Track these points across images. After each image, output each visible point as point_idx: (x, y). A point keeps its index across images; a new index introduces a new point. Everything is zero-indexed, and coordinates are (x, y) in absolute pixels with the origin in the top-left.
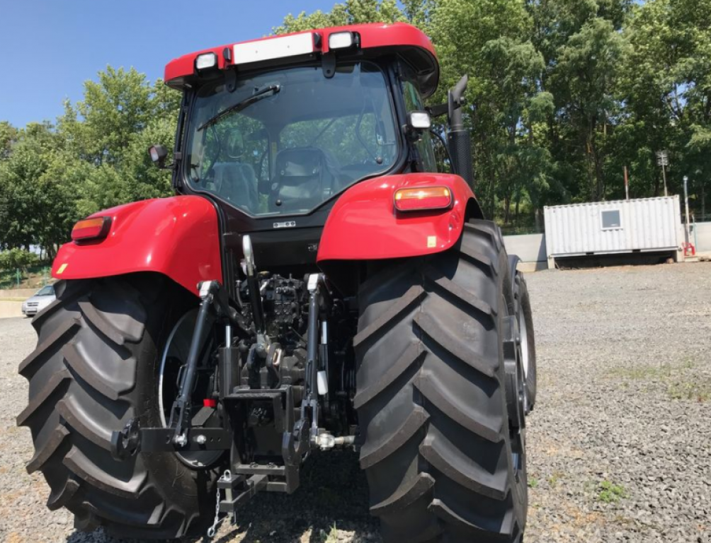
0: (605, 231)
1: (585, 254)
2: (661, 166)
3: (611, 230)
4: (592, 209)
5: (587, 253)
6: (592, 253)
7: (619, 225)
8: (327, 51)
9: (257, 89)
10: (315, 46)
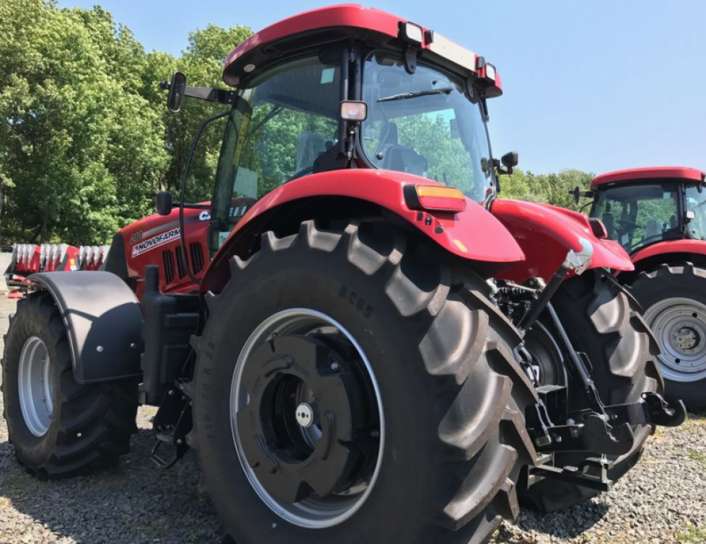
8: (484, 76)
9: (434, 83)
10: (477, 68)
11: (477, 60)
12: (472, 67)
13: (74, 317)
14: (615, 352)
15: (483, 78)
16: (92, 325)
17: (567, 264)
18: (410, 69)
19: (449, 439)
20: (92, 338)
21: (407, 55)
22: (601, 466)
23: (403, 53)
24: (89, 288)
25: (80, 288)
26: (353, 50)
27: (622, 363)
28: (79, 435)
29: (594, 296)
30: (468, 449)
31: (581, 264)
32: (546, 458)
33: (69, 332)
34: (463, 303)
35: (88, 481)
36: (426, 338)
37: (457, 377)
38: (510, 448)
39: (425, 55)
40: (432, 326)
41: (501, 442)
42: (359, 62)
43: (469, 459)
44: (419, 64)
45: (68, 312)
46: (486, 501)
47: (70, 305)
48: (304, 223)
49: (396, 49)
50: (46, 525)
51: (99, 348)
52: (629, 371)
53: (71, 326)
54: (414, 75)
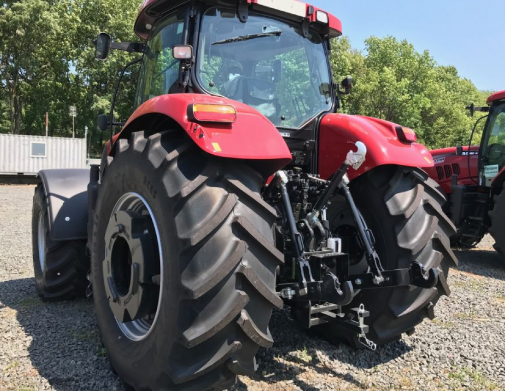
0: (33, 158)
1: (16, 174)
2: (72, 117)
3: (38, 158)
4: (24, 140)
5: (18, 173)
6: (22, 173)
7: (44, 155)
8: (314, 20)
9: (265, 28)
10: (307, 14)
11: (308, 8)
12: (303, 14)
13: (53, 198)
14: (403, 230)
15: (314, 22)
16: (64, 204)
17: (347, 162)
18: (243, 20)
19: (187, 284)
20: (63, 212)
21: (239, 9)
22: (357, 314)
23: (237, 7)
24: (68, 179)
25: (61, 180)
26: (193, 8)
27: (407, 238)
28: (59, 274)
29: (389, 187)
30: (195, 291)
31: (357, 161)
32: (334, 307)
33: (48, 208)
34: (224, 189)
35: (69, 304)
36: (181, 213)
37: (192, 240)
38: (243, 293)
39: (254, 8)
40: (186, 204)
41: (237, 288)
42: (198, 17)
43: (196, 298)
44: (250, 14)
45: (50, 194)
46: (215, 329)
47: (51, 191)
48: (133, 133)
49: (230, 5)
50: (23, 328)
51: (67, 219)
52: (413, 245)
53: (50, 204)
54: (246, 23)
